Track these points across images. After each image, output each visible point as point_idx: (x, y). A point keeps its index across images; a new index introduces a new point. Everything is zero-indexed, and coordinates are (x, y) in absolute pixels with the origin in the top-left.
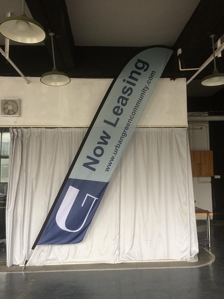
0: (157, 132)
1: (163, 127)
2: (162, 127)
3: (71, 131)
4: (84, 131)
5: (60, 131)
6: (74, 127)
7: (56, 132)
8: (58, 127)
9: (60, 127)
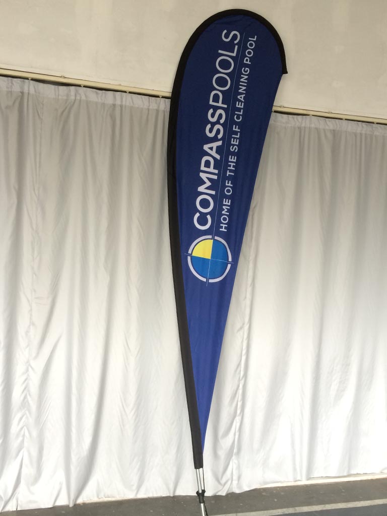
0: (361, 134)
1: (377, 123)
2: (373, 123)
3: (118, 102)
4: (159, 107)
5: (83, 98)
6: (130, 93)
7: (73, 98)
8: (80, 86)
9: (85, 87)
